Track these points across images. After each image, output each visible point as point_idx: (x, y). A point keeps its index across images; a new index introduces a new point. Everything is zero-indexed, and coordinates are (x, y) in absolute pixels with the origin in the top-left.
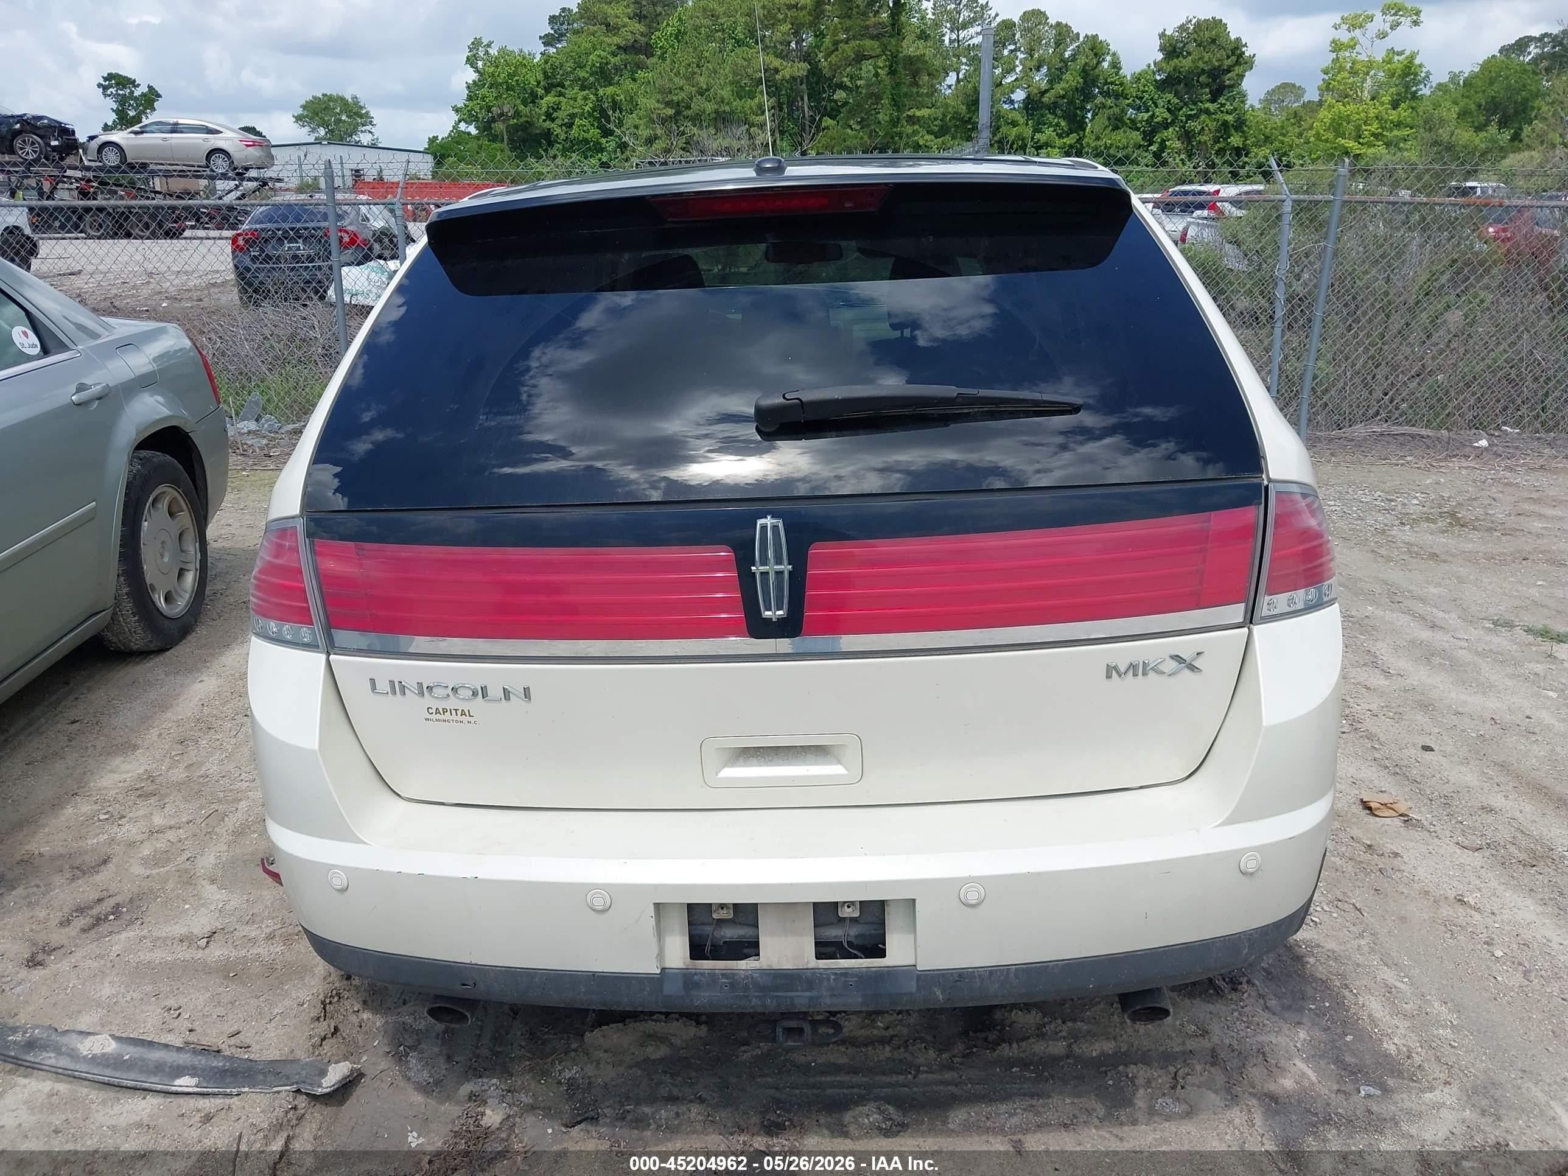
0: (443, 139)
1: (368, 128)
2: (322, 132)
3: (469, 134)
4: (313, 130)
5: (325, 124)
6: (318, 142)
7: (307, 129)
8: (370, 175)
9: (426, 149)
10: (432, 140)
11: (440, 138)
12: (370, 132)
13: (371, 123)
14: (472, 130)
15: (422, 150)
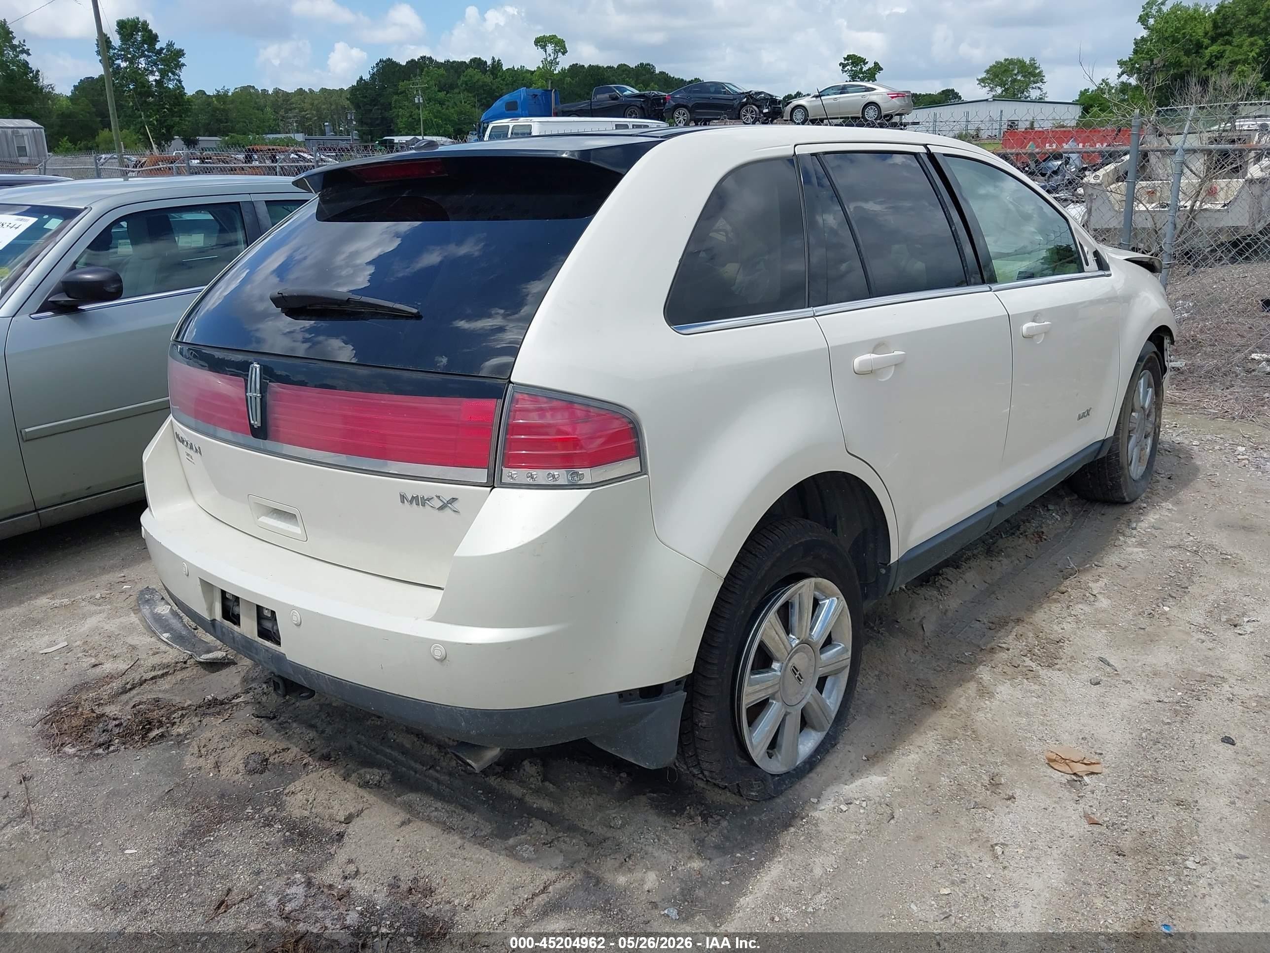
0: (1092, 91)
1: (1038, 85)
2: (999, 90)
3: (1130, 84)
4: (992, 89)
5: (1002, 84)
6: (995, 99)
7: (988, 89)
8: (1022, 126)
9: (1077, 101)
10: (1083, 93)
11: (1090, 91)
12: (1039, 88)
13: (1042, 81)
14: (1133, 81)
15: (1071, 101)
